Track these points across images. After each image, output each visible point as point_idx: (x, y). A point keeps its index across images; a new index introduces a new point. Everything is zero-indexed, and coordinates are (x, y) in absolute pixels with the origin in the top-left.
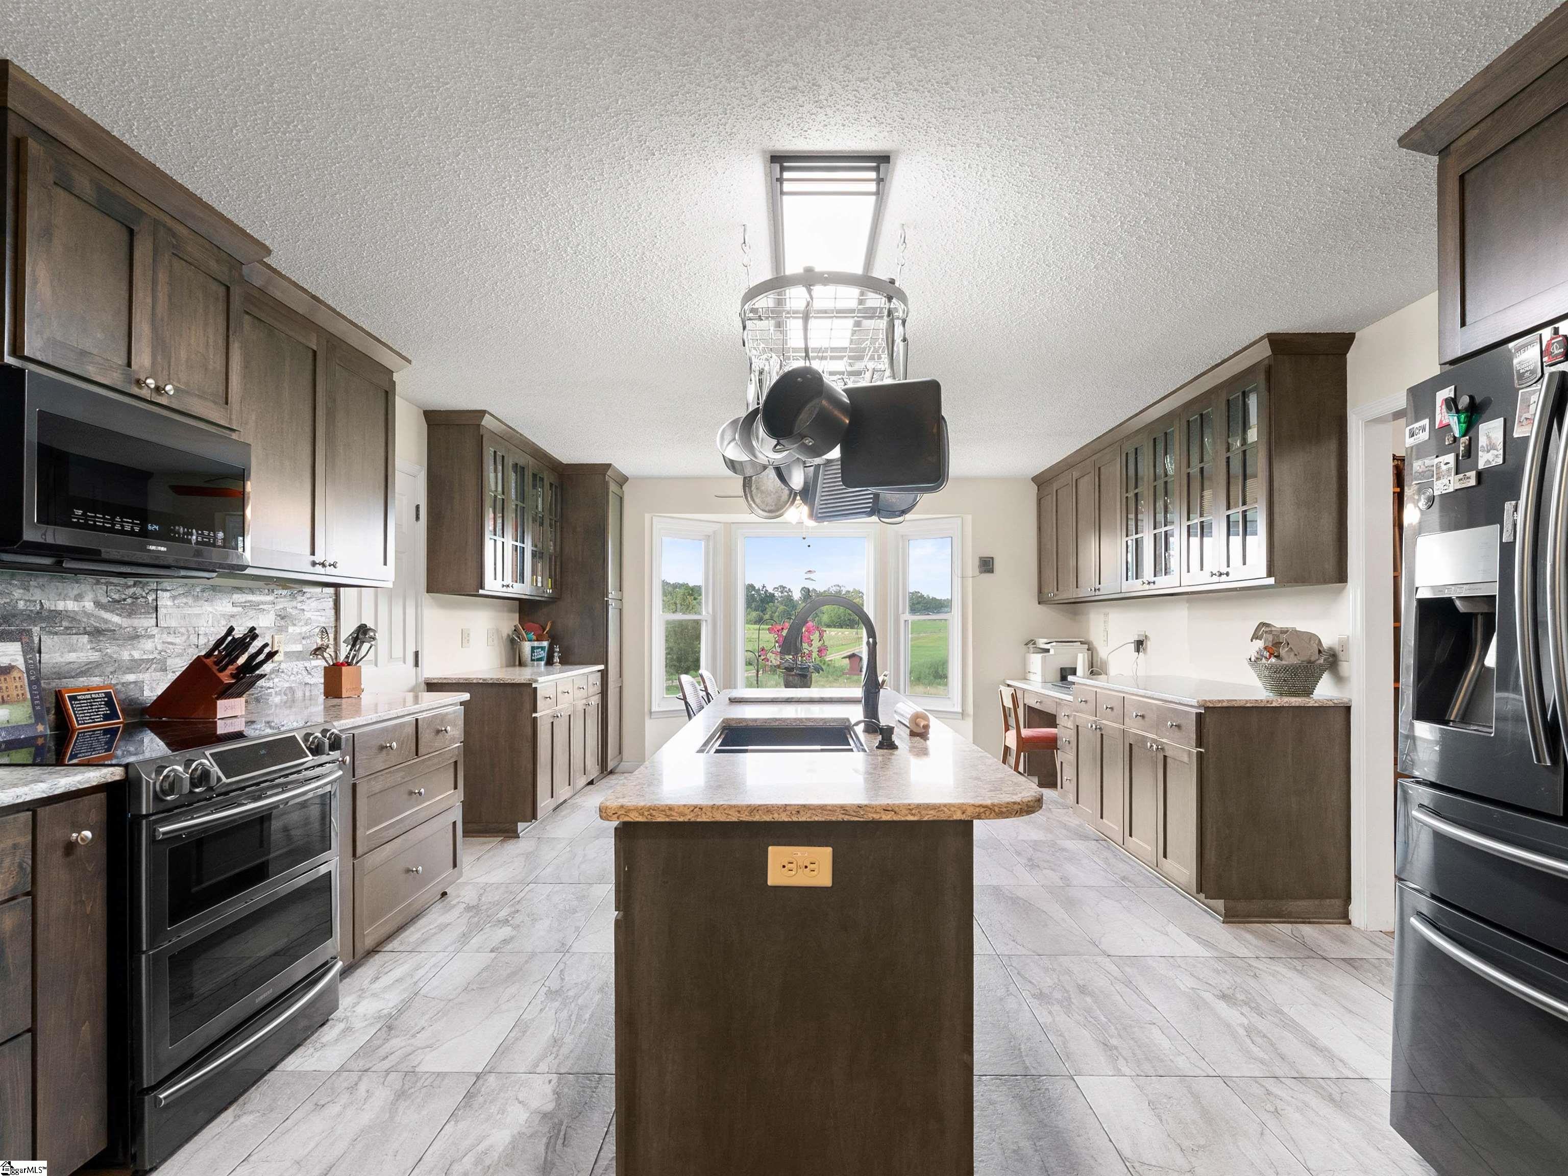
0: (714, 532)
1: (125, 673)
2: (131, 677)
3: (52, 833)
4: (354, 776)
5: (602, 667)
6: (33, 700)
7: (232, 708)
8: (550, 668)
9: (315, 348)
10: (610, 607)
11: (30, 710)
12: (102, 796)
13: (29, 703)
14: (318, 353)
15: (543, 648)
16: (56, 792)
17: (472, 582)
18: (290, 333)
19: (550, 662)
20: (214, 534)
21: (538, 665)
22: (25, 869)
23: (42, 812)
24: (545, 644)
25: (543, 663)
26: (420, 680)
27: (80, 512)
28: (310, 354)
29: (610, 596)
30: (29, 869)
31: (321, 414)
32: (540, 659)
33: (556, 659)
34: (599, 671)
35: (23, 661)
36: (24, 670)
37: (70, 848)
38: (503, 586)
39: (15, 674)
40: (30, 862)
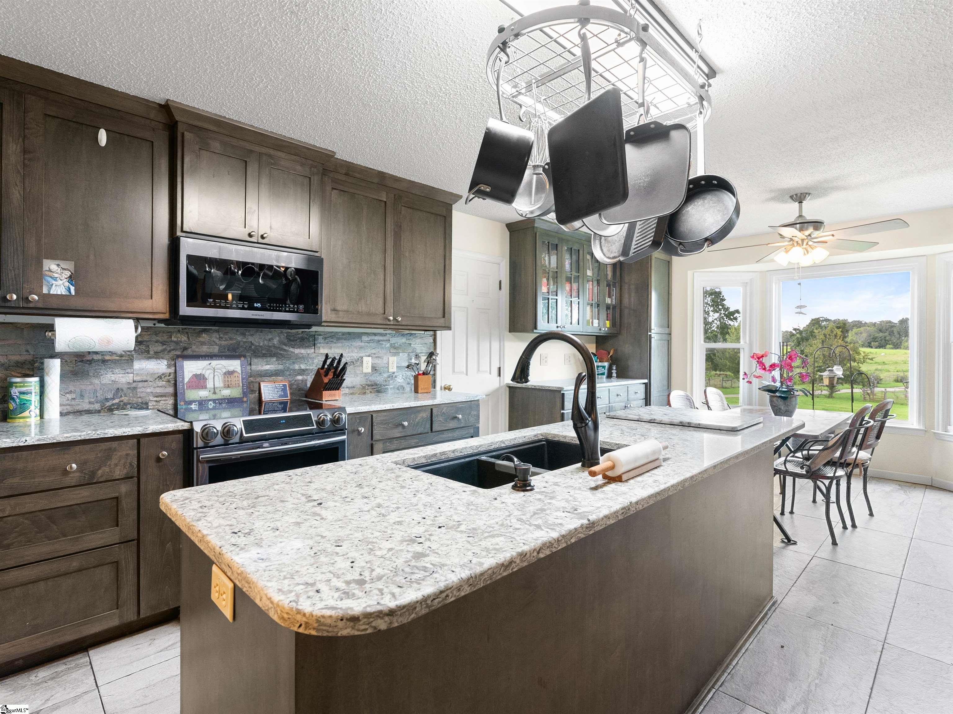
0: (751, 280)
1: (297, 375)
2: (300, 378)
3: (146, 452)
4: (372, 439)
5: (646, 381)
6: (243, 386)
7: (334, 395)
8: (609, 380)
9: (385, 200)
10: (653, 340)
11: (241, 391)
12: (181, 436)
13: (241, 388)
14: (387, 202)
15: (604, 367)
16: (147, 432)
17: (530, 325)
18: (366, 195)
19: (610, 376)
20: (298, 306)
21: (601, 378)
22: (133, 466)
23: (142, 441)
24: (606, 364)
25: (605, 376)
26: (502, 384)
27: (211, 300)
28: (383, 204)
29: (653, 331)
30: (135, 466)
31: (389, 235)
32: (603, 374)
33: (614, 375)
34: (644, 383)
35: (240, 368)
36: (240, 372)
37: (159, 460)
38: (557, 327)
39: (236, 374)
40: (136, 463)
